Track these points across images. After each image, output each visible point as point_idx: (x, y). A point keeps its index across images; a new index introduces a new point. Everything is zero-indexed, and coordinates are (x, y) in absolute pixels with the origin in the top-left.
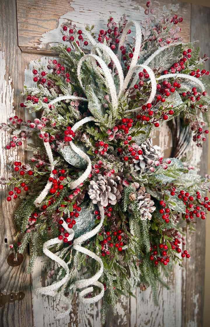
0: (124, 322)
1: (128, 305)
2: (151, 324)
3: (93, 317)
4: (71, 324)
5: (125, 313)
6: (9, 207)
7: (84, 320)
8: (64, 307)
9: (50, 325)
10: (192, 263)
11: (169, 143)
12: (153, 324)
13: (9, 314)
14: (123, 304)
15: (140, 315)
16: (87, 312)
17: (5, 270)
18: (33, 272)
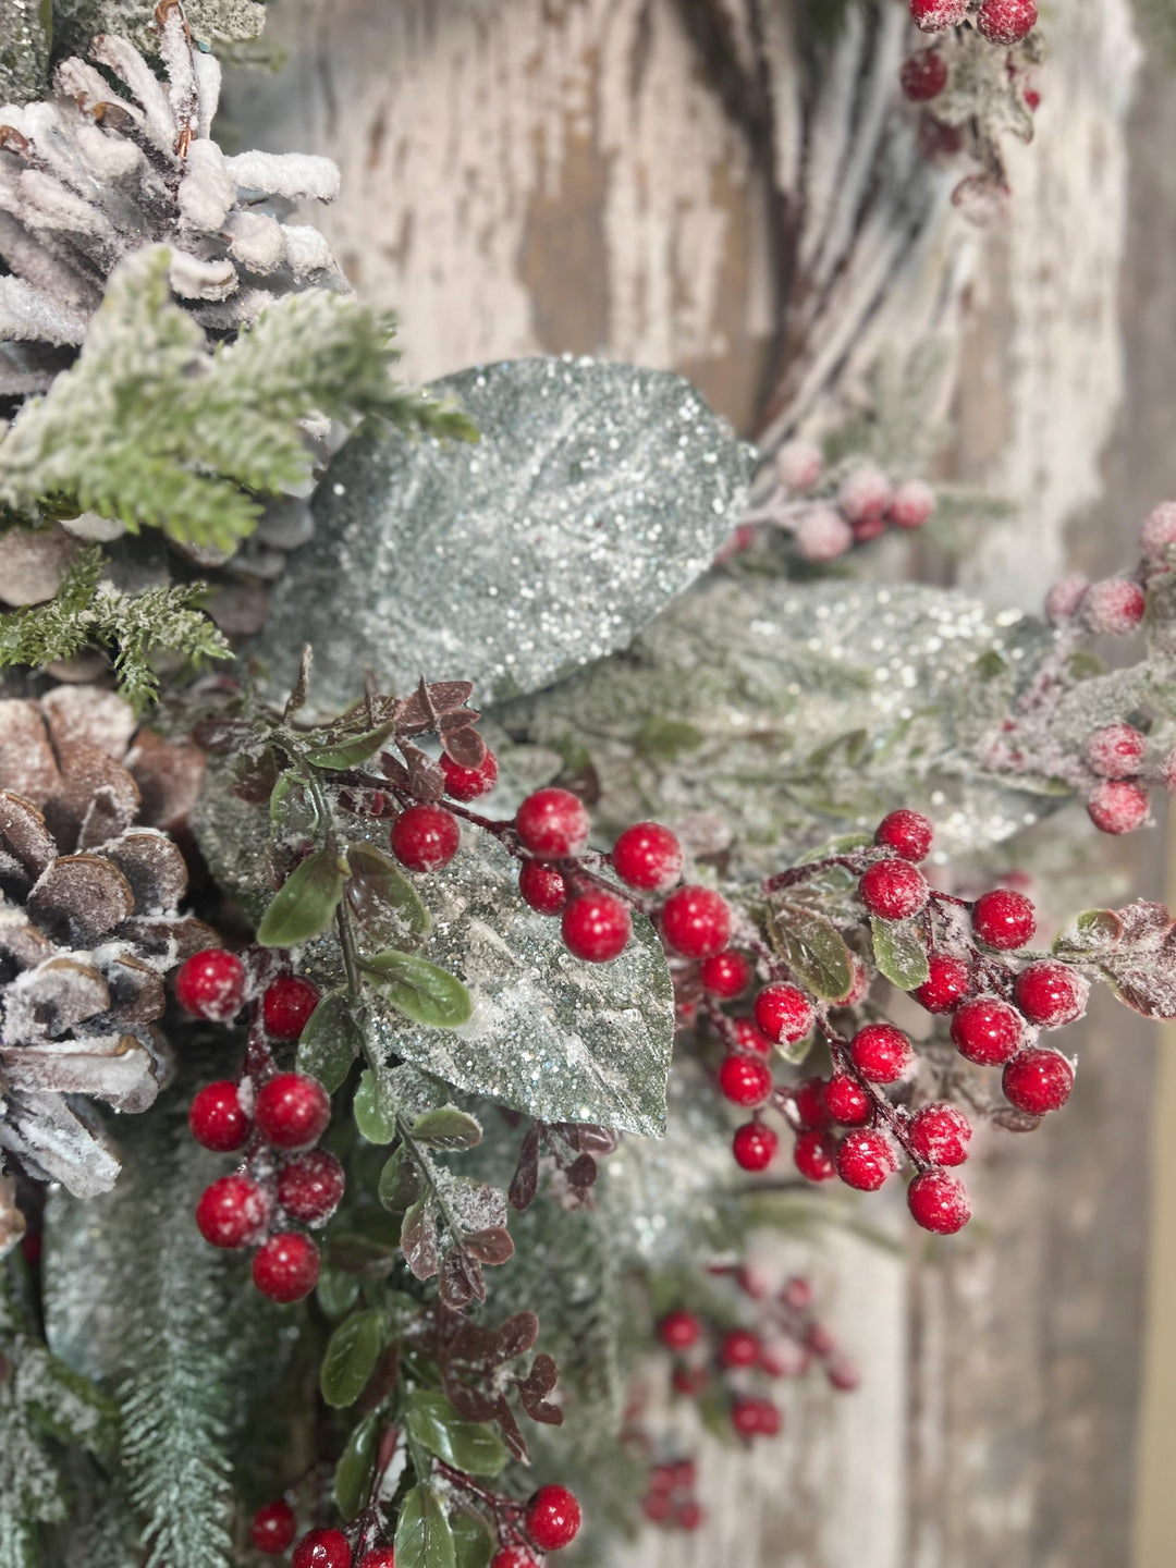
10: (1002, 1481)
11: (731, 290)
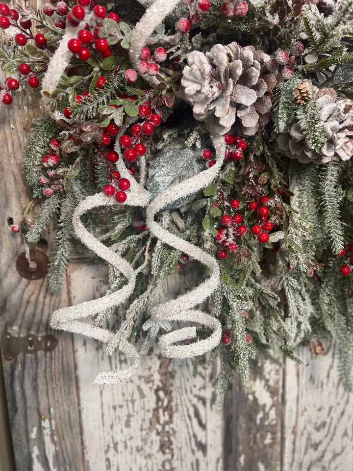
0: (270, 420)
1: (279, 388)
2: (328, 431)
3: (204, 403)
4: (158, 412)
5: (274, 402)
6: (13, 146)
7: (186, 406)
8: (144, 377)
9: (114, 408)
12: (332, 430)
13: (26, 377)
14: (269, 383)
15: (305, 410)
16: (191, 392)
17: (13, 286)
18: (74, 297)
